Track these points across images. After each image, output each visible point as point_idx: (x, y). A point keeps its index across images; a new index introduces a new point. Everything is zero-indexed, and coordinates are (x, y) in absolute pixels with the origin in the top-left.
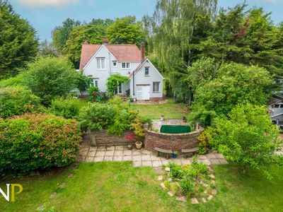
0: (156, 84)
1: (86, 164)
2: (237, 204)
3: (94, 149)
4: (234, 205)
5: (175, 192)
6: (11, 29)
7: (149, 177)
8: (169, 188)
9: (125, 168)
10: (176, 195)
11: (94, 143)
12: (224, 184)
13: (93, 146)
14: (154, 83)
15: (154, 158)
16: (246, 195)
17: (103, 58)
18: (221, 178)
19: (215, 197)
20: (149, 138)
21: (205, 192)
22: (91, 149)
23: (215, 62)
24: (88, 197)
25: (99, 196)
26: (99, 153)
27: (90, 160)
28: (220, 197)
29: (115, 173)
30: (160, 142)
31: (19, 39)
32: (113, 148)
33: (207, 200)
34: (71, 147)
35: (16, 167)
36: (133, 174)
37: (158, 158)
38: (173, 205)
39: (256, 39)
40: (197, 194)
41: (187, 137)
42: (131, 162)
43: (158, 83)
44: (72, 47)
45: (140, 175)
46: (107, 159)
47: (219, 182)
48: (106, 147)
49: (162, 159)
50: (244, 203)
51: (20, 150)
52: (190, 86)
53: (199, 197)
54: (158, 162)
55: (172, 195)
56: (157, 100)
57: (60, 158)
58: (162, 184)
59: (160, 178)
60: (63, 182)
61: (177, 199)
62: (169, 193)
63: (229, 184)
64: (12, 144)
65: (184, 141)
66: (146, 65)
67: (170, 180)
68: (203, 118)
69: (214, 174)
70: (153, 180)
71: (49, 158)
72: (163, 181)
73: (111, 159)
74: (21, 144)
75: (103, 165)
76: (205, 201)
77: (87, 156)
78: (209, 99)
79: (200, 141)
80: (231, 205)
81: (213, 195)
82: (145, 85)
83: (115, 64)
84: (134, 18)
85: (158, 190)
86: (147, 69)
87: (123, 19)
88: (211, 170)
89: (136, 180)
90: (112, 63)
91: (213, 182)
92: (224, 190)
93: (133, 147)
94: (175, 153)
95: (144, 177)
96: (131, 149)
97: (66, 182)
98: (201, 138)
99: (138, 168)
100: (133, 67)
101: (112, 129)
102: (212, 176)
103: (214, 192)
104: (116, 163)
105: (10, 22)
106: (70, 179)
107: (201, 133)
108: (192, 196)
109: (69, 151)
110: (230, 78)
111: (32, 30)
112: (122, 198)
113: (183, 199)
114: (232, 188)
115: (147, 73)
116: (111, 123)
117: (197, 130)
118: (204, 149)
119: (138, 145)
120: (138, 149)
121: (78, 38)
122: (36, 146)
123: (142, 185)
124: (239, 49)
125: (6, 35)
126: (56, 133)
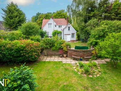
0: (73, 34)
1: (42, 62)
2: (112, 78)
3: (46, 57)
4: (110, 79)
5: (81, 72)
6: (16, 13)
7: (69, 67)
8: (78, 71)
9: (59, 63)
10: (82, 73)
11: (46, 54)
12: (105, 71)
13: (45, 56)
14: (72, 34)
15: (72, 60)
16: (116, 75)
17: (51, 24)
18: (103, 68)
19: (100, 75)
20: (70, 52)
21: (96, 73)
22: (45, 57)
23: (98, 20)
24: (42, 72)
25: (47, 72)
26: (48, 58)
27: (44, 60)
28: (103, 75)
29: (54, 65)
30: (75, 53)
31: (19, 17)
32: (54, 57)
33: (96, 76)
34: (36, 52)
35: (14, 60)
36: (62, 66)
37: (74, 61)
38: (80, 77)
39: (116, 10)
40: (91, 74)
41: (87, 51)
42: (62, 62)
43: (74, 34)
44: (39, 22)
45: (65, 66)
46: (51, 60)
47: (102, 70)
48: (51, 56)
49: (75, 61)
50: (115, 78)
51: (16, 52)
52: (87, 32)
53: (92, 75)
54: (73, 62)
55: (80, 74)
56: (73, 41)
57: (32, 56)
58: (75, 70)
59: (74, 68)
60: (32, 67)
61: (82, 75)
62: (78, 73)
63: (108, 71)
64: (13, 49)
65: (85, 53)
66: (69, 26)
67: (79, 68)
68: (94, 43)
69: (100, 67)
70: (71, 68)
71: (27, 56)
72: (76, 68)
73: (53, 60)
74: (17, 49)
75: (49, 62)
76: (96, 77)
77: (43, 59)
78: (96, 35)
79: (93, 54)
80: (108, 78)
81: (99, 74)
82: (68, 35)
83: (56, 26)
84: (64, 10)
85: (73, 71)
86: (69, 28)
87: (59, 11)
88: (98, 65)
89: (63, 68)
90: (55, 26)
91: (100, 70)
92: (105, 73)
93: (63, 57)
94: (81, 58)
95: (67, 67)
96: (61, 57)
97: (34, 67)
98: (94, 52)
99: (64, 64)
100: (63, 27)
101: (54, 48)
102: (99, 68)
103: (100, 73)
104: (55, 62)
105: (16, 11)
106: (35, 66)
107: (93, 50)
108: (89, 74)
109: (35, 53)
110: (106, 26)
111: (24, 14)
112: (57, 74)
113: (85, 75)
114: (109, 72)
115: (69, 29)
116: (53, 46)
117: (91, 48)
118: (95, 57)
119: (65, 55)
120: (64, 57)
121: (41, 19)
122: (22, 50)
123: (66, 69)
124: (109, 15)
125: (14, 15)
126: (31, 46)
